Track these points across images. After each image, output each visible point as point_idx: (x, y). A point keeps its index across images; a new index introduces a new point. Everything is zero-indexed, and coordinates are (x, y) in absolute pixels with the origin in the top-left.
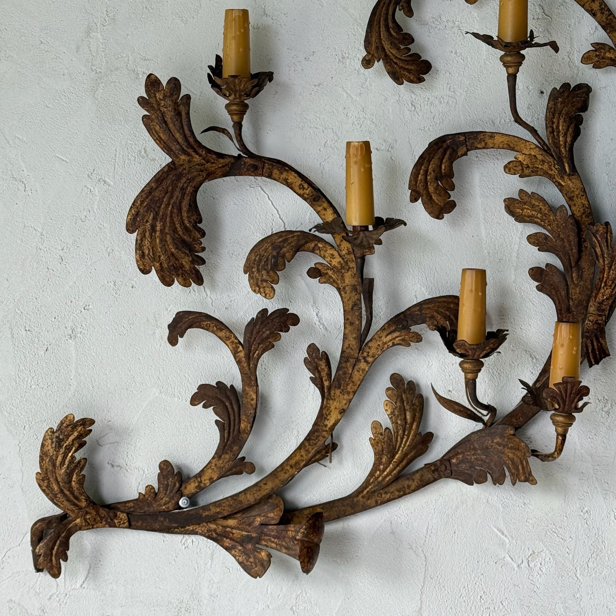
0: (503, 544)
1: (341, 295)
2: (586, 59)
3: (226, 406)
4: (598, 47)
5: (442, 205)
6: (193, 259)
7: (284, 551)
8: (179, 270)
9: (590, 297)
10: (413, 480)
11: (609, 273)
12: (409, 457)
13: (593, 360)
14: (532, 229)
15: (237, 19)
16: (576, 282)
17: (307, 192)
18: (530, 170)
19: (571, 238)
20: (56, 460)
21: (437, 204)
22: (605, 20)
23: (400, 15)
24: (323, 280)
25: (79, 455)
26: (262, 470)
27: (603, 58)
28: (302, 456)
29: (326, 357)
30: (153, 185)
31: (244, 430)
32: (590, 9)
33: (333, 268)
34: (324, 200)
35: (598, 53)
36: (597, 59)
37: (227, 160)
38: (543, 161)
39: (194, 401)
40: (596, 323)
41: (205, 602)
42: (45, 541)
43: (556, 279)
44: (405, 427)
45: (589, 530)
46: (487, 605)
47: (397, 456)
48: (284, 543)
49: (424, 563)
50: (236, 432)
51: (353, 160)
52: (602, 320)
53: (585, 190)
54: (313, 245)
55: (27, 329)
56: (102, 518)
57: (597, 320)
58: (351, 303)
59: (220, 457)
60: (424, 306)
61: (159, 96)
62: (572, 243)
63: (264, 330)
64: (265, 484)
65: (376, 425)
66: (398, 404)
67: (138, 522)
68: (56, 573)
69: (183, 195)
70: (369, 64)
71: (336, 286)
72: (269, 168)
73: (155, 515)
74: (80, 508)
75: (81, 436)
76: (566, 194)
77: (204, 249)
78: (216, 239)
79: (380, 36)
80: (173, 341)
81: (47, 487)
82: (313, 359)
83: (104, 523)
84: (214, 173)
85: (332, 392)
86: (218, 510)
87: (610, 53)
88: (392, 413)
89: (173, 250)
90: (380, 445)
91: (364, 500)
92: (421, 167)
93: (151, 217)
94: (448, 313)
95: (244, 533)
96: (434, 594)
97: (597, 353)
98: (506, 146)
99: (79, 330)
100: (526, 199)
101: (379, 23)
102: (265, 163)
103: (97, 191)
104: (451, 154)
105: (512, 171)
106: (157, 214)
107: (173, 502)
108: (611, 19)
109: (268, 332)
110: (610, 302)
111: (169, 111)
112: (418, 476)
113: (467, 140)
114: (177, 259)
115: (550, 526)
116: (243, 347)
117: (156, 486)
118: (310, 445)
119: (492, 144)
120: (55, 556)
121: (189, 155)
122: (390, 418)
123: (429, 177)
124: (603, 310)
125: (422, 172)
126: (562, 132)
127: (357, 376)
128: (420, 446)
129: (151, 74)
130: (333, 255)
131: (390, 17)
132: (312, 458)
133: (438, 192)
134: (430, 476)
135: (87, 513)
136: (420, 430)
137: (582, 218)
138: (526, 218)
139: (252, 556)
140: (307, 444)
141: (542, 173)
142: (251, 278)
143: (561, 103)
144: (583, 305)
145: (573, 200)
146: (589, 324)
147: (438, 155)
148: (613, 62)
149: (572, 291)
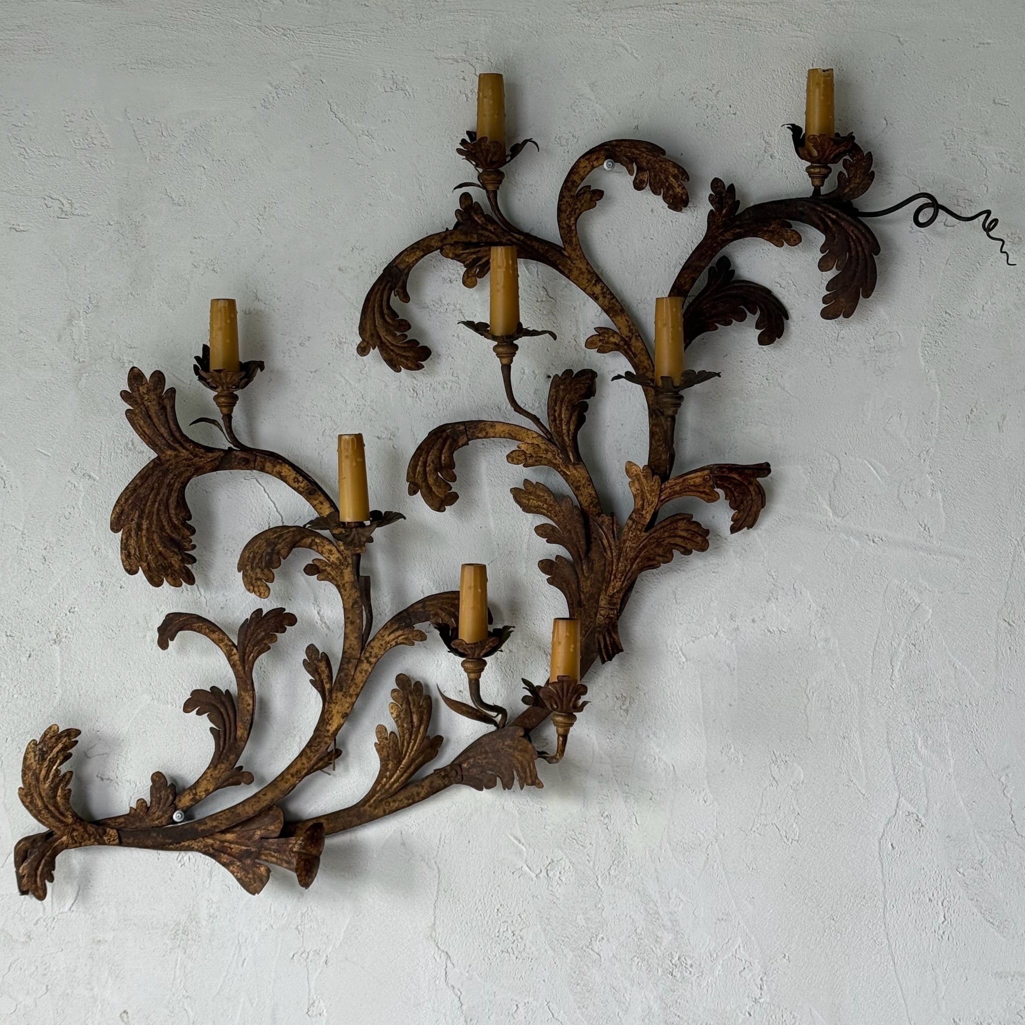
0: (520, 853)
1: (340, 592)
2: (590, 344)
3: (221, 713)
4: (602, 331)
5: (443, 496)
6: (183, 558)
7: (285, 865)
8: (168, 570)
9: (600, 589)
10: (423, 787)
11: (617, 565)
12: (417, 762)
13: (605, 656)
14: (541, 520)
15: (223, 309)
16: (586, 574)
17: (302, 485)
18: (534, 459)
19: (578, 530)
20: (40, 773)
21: (437, 496)
22: (608, 304)
23: (395, 301)
24: (323, 577)
25: (64, 769)
26: (262, 780)
27: (607, 343)
28: (303, 764)
29: (326, 658)
30: (138, 482)
31: (241, 737)
32: (591, 293)
33: (332, 565)
34: (320, 493)
35: (601, 338)
36: (600, 344)
37: (216, 454)
38: (547, 450)
39: (188, 707)
40: (608, 617)
41: (204, 923)
42: (29, 860)
43: (567, 571)
44: (412, 731)
45: (610, 835)
46: (504, 919)
47: (404, 761)
48: (285, 858)
49: (437, 876)
50: (232, 741)
51: (344, 454)
52: (614, 614)
53: (591, 479)
54: (310, 540)
55: (8, 634)
56: (90, 835)
57: (609, 614)
58: (351, 601)
59: (215, 767)
60: (427, 603)
61: (143, 390)
62: (579, 534)
63: (259, 631)
64: (265, 795)
65: (381, 730)
66: (404, 706)
67: (129, 838)
68: (41, 895)
69: (171, 491)
70: (364, 352)
71: (335, 583)
72: (261, 462)
73: (147, 831)
74: (67, 825)
75: (65, 748)
76: (572, 484)
77: (194, 547)
78: (209, 535)
79: (375, 323)
80: (163, 644)
81: (31, 802)
82: (313, 661)
83: (93, 840)
84: (203, 468)
85: (334, 695)
86: (215, 824)
87: (614, 337)
88: (398, 716)
89: (161, 549)
90: (385, 750)
91: (372, 809)
92: (419, 459)
93: (136, 516)
94: (452, 609)
95: (243, 848)
96: (449, 908)
97: (610, 648)
98: (507, 435)
99: (65, 634)
100: (531, 489)
101: (373, 309)
102: (256, 456)
103: (81, 487)
104: (451, 445)
105: (515, 461)
106: (143, 511)
107: (167, 816)
108: (613, 303)
109: (263, 634)
110: (621, 595)
111: (153, 405)
112: (427, 783)
113: (467, 429)
114: (165, 559)
115: (570, 833)
116: (237, 649)
117: (148, 799)
118: (311, 752)
119: (494, 432)
120: (40, 877)
121: (175, 449)
122: (396, 722)
123: (428, 469)
124: (615, 604)
125: (420, 463)
126: (565, 420)
127: (360, 678)
128: (429, 751)
129: (134, 368)
130: (331, 551)
131: (384, 304)
132: (314, 766)
133: (438, 484)
134: (440, 782)
135: (74, 830)
136: (428, 734)
137: (590, 508)
138: (532, 509)
139: (250, 872)
140: (308, 751)
141: (546, 463)
142: (245, 576)
143: (563, 390)
144: (595, 598)
145: (579, 490)
146: (600, 619)
147: (438, 446)
148: (617, 347)
149: (582, 584)
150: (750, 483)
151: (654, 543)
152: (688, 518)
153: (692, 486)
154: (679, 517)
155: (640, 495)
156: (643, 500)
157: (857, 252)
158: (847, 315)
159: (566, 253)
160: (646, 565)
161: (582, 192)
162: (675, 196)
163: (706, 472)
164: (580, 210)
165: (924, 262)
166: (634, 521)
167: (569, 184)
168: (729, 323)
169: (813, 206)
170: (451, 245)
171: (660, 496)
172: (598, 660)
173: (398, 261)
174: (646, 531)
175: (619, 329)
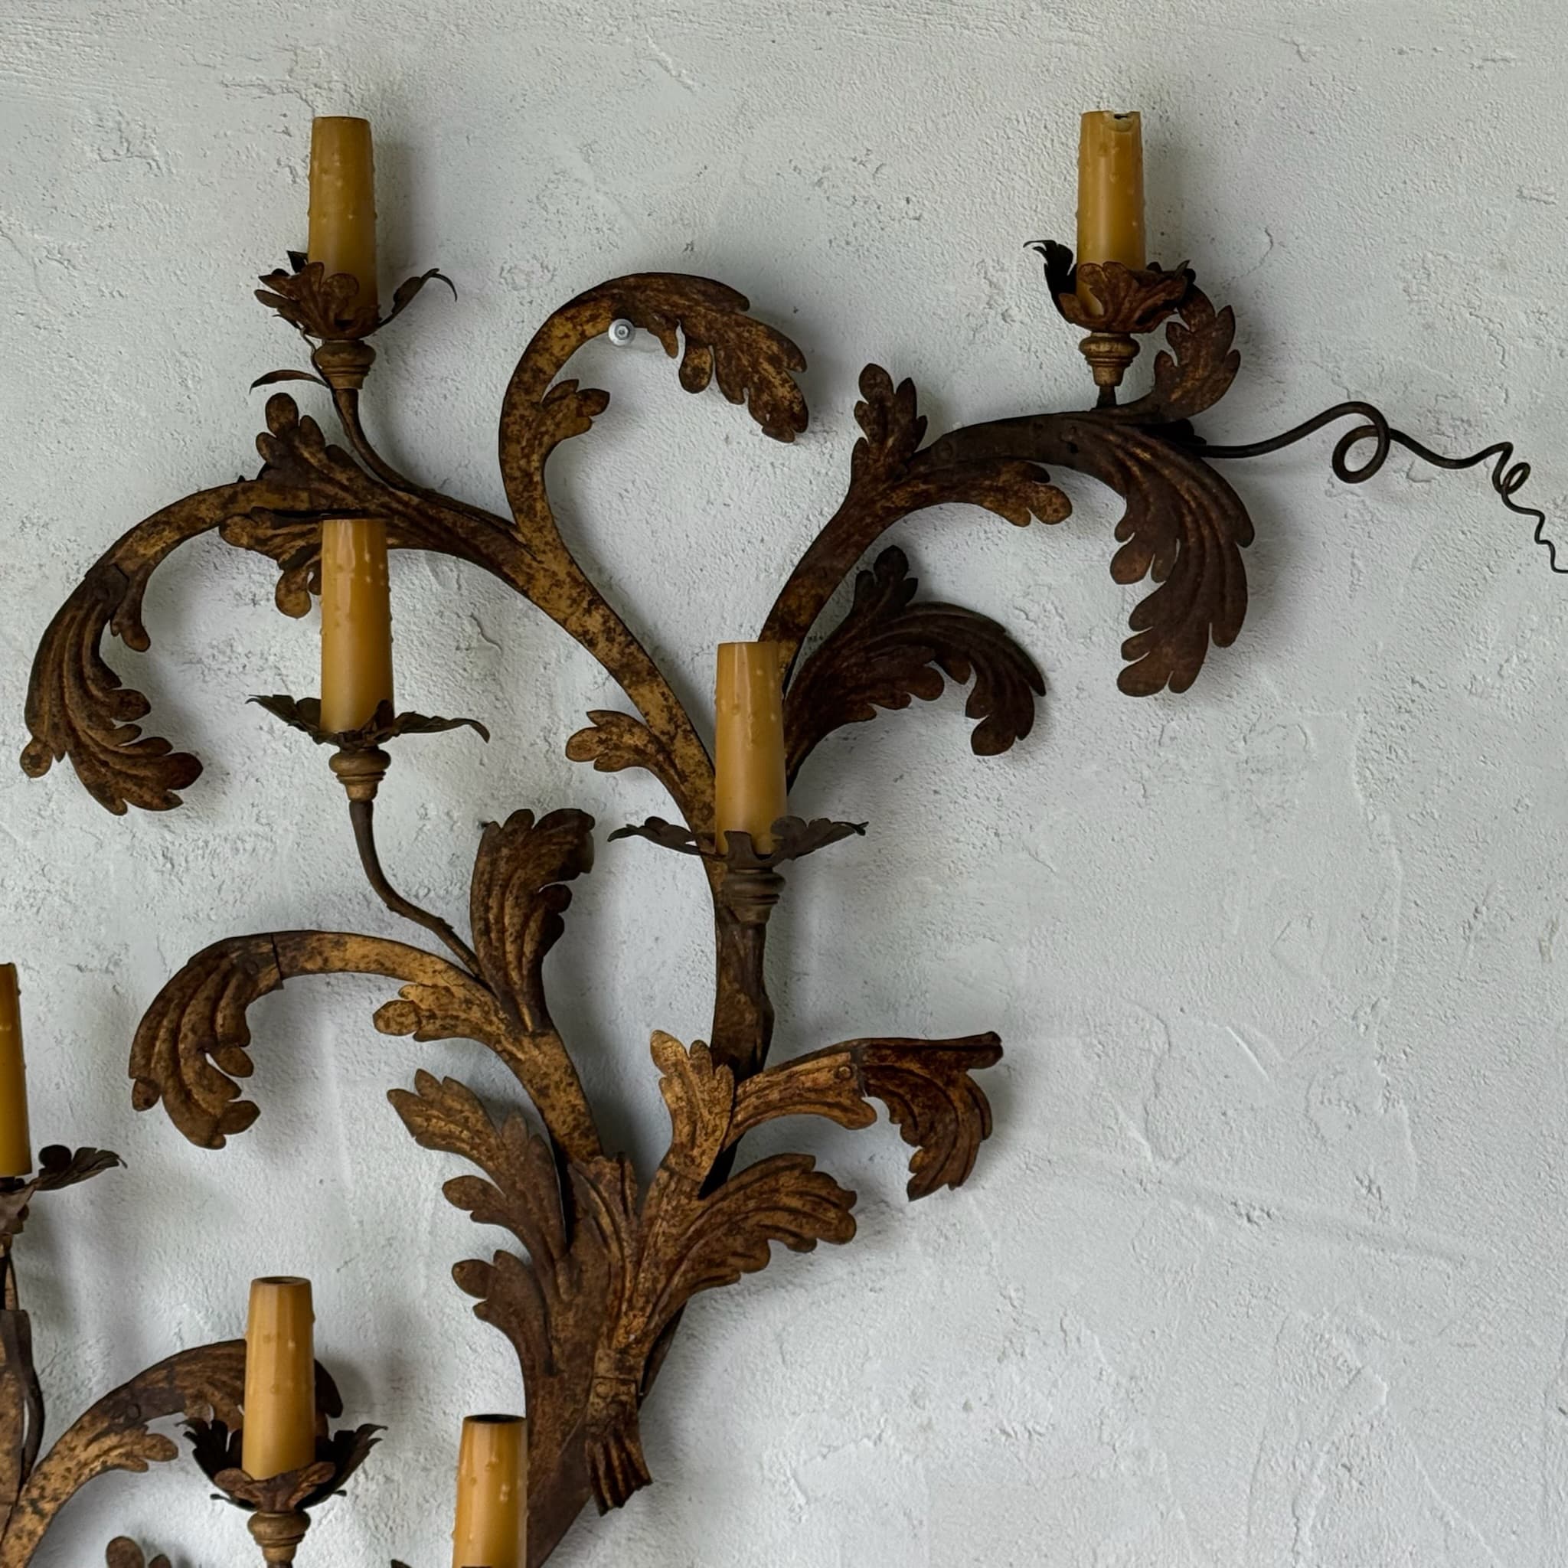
2: (577, 749)
4: (604, 720)
5: (218, 1112)
9: (596, 1335)
11: (636, 1277)
13: (607, 1496)
14: (461, 1167)
16: (565, 1297)
18: (438, 1023)
19: (543, 1192)
21: (205, 1112)
22: (618, 656)
23: (111, 645)
27: (617, 747)
32: (580, 630)
35: (603, 736)
36: (601, 749)
38: (468, 1002)
40: (615, 1400)
43: (519, 1289)
52: (629, 1393)
53: (574, 1070)
57: (617, 1395)
60: (179, 1368)
62: (545, 1203)
70: (38, 766)
76: (530, 1081)
79: (62, 699)
87: (632, 734)
92: (160, 1023)
97: (620, 1477)
98: (373, 966)
100: (432, 1094)
101: (60, 666)
104: (239, 988)
105: (394, 1027)
108: (631, 654)
110: (646, 1348)
113: (279, 950)
119: (343, 959)
123: (181, 1047)
124: (631, 1370)
125: (162, 1033)
126: (511, 930)
127: (15, 1548)
131: (86, 653)
133: (205, 1082)
137: (571, 1139)
141: (468, 1031)
143: (509, 859)
144: (584, 1354)
145: (547, 1096)
146: (597, 1405)
147: (207, 990)
148: (640, 758)
149: (556, 1320)
150: (951, 1082)
151: (722, 1224)
152: (805, 1166)
153: (809, 1090)
154: (781, 1163)
155: (686, 1113)
156: (694, 1124)
157: (1201, 540)
158: (1180, 687)
159: (520, 538)
160: (705, 1276)
161: (557, 394)
162: (774, 407)
163: (843, 1057)
164: (553, 436)
165: (1360, 564)
166: (672, 1174)
167: (527, 377)
168: (900, 702)
169: (1097, 429)
170: (247, 516)
171: (733, 1116)
172: (592, 1506)
173: (119, 554)
174: (701, 1197)
175: (646, 714)
